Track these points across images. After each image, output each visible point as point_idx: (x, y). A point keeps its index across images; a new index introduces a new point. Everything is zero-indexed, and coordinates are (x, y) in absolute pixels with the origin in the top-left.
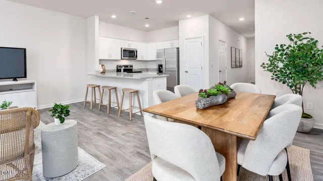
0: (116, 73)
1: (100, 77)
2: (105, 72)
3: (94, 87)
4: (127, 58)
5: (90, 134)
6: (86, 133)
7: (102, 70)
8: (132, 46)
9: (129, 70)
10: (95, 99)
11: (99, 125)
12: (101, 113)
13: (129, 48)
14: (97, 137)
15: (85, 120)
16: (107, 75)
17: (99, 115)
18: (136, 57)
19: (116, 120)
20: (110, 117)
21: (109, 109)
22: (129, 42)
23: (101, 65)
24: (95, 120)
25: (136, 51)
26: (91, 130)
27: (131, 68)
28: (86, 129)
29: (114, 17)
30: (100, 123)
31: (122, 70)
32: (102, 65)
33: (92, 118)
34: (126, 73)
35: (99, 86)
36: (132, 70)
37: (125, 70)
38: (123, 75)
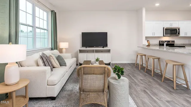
0: (159, 46)
1: (146, 48)
2: (149, 46)
3: (142, 56)
4: (169, 35)
5: (138, 89)
6: (136, 87)
7: (147, 44)
8: (174, 25)
9: (171, 45)
10: (142, 64)
11: (145, 84)
12: (147, 74)
13: (170, 27)
14: (143, 93)
15: (135, 77)
16: (151, 47)
17: (145, 75)
18: (179, 34)
19: (160, 85)
20: (154, 80)
21: (153, 73)
22: (172, 22)
23: (146, 41)
24: (142, 79)
25: (179, 29)
26: (139, 86)
27: (172, 43)
28: (136, 84)
29: (157, 5)
30: (146, 83)
31: (165, 45)
32: (148, 41)
33: (140, 77)
34: (168, 47)
35: (145, 55)
36: (173, 44)
37: (167, 45)
38: (165, 48)
